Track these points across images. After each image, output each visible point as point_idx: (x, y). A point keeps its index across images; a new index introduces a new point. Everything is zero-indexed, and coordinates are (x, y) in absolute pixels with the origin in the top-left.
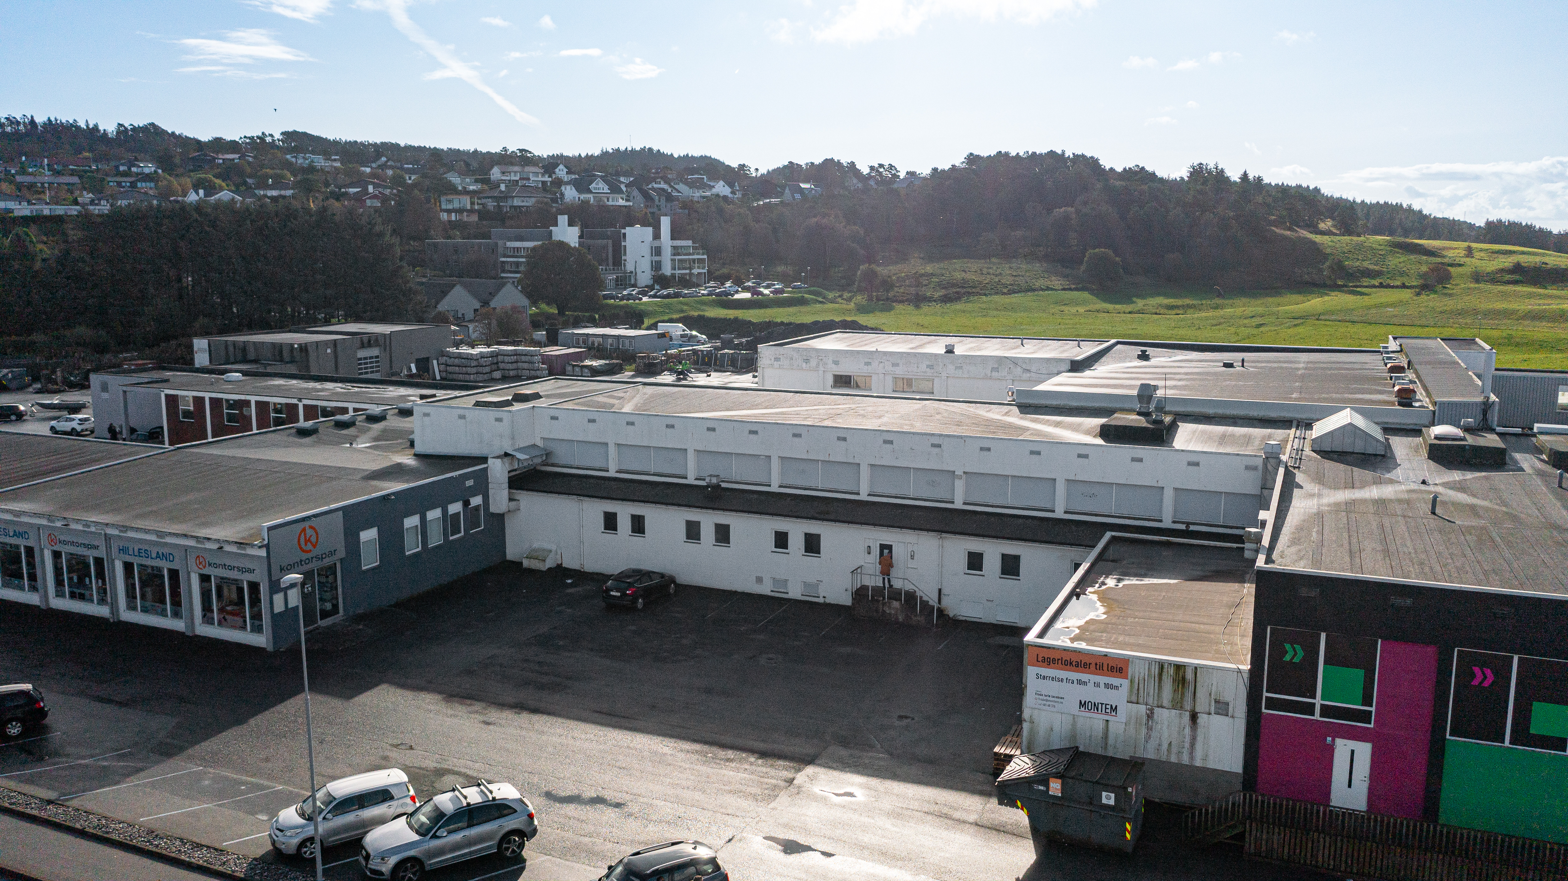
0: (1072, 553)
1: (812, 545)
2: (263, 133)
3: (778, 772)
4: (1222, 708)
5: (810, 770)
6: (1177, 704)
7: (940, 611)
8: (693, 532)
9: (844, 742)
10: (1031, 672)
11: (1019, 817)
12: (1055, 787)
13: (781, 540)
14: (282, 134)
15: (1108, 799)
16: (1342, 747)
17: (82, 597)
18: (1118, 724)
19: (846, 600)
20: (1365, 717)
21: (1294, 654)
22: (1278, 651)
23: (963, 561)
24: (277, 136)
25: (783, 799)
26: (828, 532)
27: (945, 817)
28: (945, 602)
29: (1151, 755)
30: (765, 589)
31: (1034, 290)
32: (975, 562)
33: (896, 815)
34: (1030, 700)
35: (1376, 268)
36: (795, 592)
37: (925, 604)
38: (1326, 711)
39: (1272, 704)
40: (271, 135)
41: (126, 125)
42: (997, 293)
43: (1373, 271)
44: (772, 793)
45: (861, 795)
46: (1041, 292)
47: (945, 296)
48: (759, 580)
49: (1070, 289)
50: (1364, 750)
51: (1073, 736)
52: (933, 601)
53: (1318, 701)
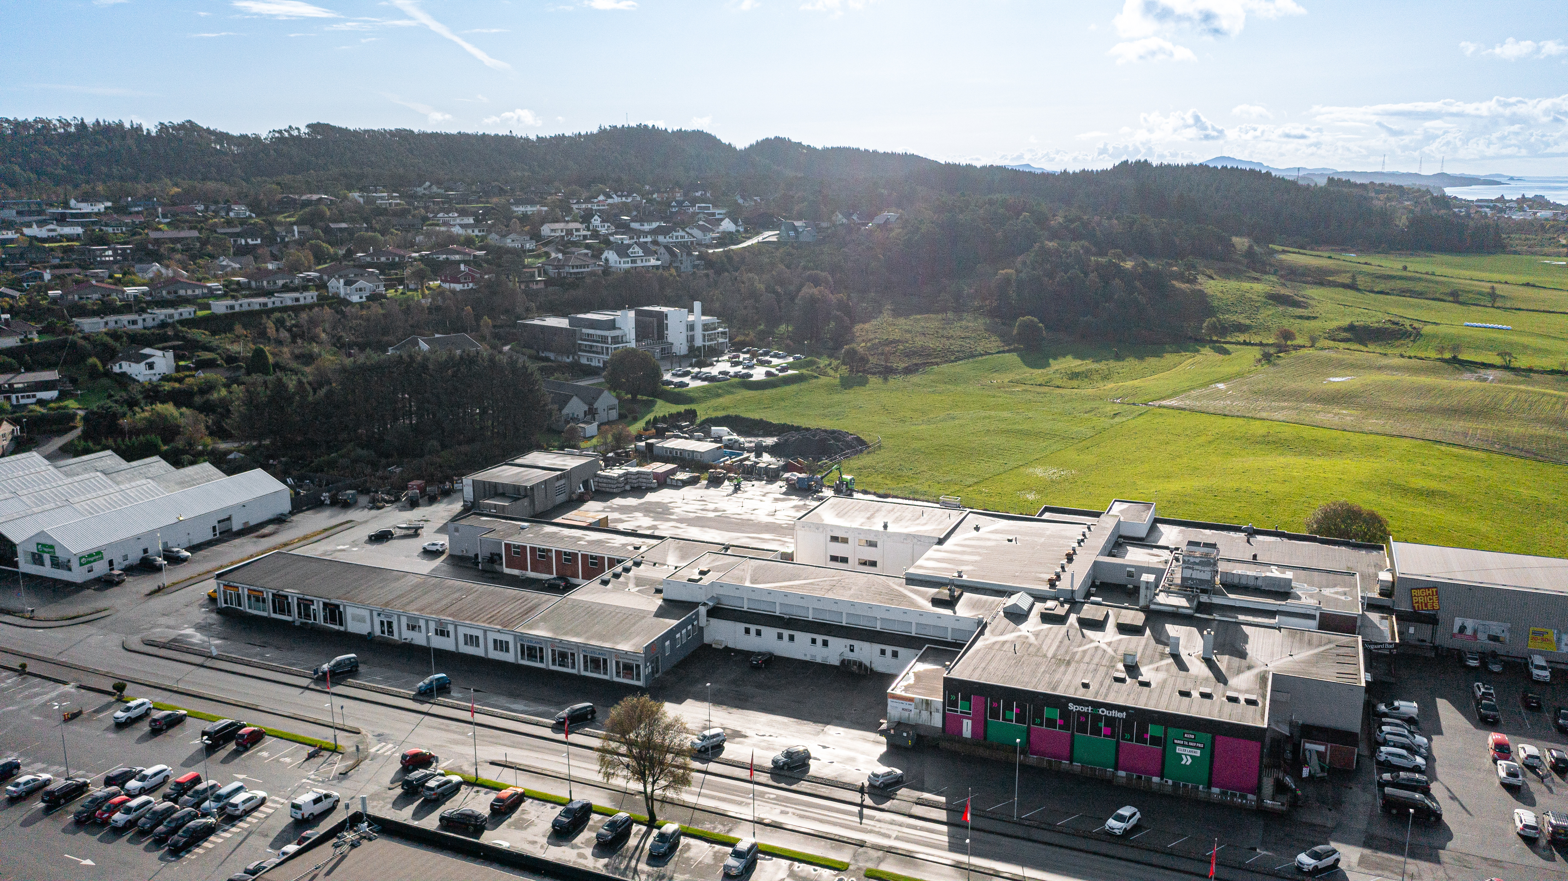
0: (916, 651)
1: (825, 643)
2: (290, 127)
3: (819, 727)
4: (937, 711)
5: (829, 726)
6: (926, 710)
7: (871, 670)
8: (780, 637)
9: (837, 718)
10: (889, 700)
11: (883, 739)
12: (892, 732)
13: (814, 641)
14: (308, 126)
15: (905, 734)
16: (965, 721)
17: (564, 666)
18: (912, 714)
19: (837, 663)
20: (970, 714)
21: (953, 697)
22: (949, 697)
23: (879, 652)
24: (304, 130)
25: (821, 735)
26: (831, 640)
27: (865, 740)
28: (873, 666)
29: (920, 722)
30: (808, 658)
31: (973, 356)
32: (883, 652)
33: (852, 739)
34: (889, 708)
35: (1248, 322)
36: (819, 660)
37: (865, 666)
38: (961, 712)
39: (949, 710)
40: (298, 129)
41: (166, 123)
42: (946, 362)
43: (1245, 325)
44: (818, 733)
45: (843, 734)
46: (980, 358)
47: (906, 368)
48: (805, 655)
49: (1004, 352)
50: (970, 722)
51: (901, 718)
52: (868, 665)
53: (959, 710)
